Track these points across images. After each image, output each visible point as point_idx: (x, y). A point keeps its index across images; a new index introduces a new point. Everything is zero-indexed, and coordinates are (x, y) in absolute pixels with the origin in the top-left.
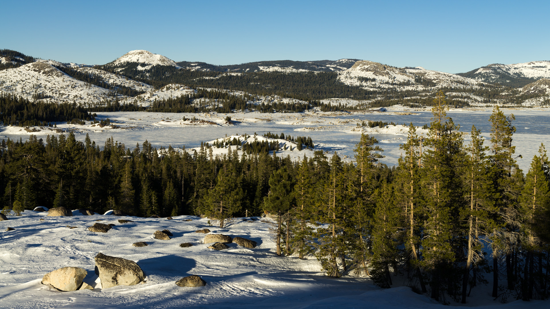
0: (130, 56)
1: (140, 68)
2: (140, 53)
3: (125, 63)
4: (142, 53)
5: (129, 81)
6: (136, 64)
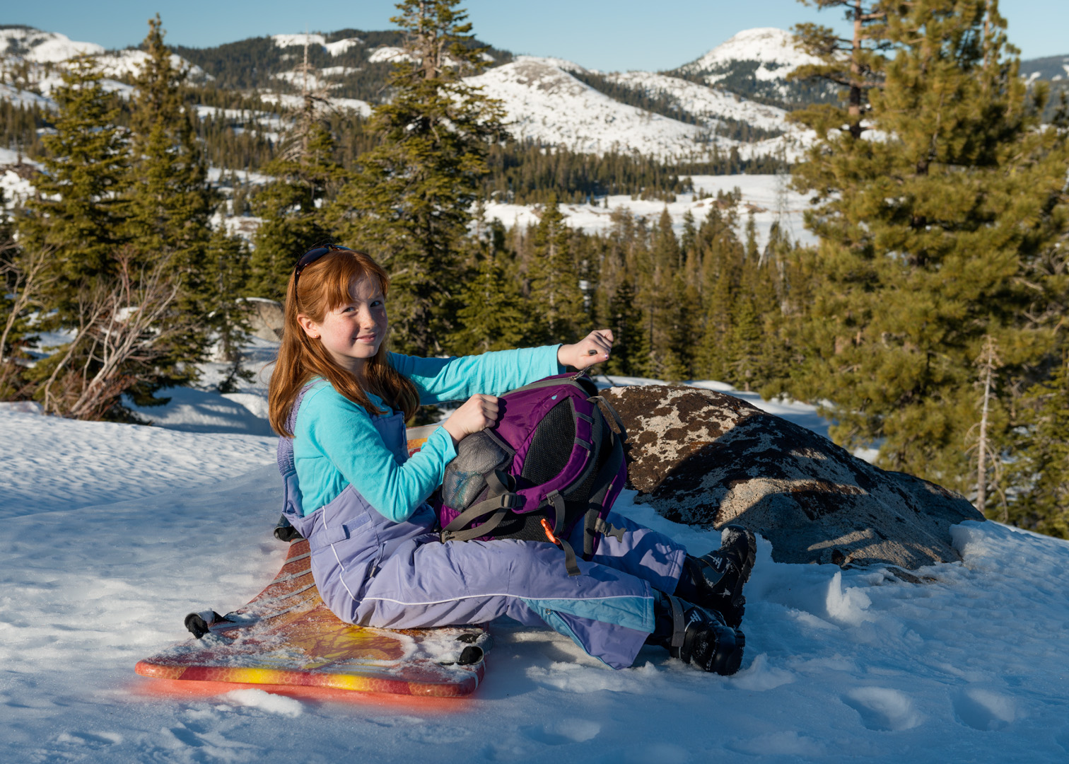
0: (738, 45)
1: (762, 74)
2: (763, 37)
3: (726, 62)
4: (769, 36)
5: (741, 105)
6: (754, 65)
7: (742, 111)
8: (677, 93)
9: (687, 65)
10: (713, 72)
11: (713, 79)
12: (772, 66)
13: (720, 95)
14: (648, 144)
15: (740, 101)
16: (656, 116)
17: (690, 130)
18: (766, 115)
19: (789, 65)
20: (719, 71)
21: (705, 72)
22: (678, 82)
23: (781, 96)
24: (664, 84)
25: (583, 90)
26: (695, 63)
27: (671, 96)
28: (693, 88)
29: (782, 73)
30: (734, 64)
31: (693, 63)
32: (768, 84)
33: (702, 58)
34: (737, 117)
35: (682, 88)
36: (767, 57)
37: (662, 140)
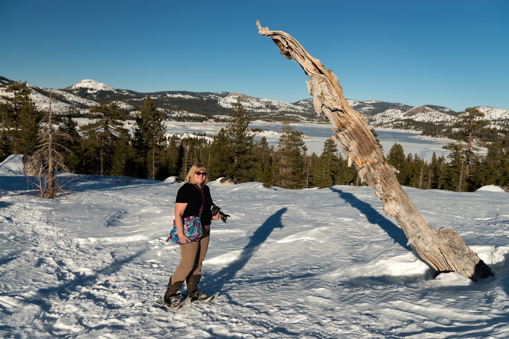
0: (82, 83)
1: (89, 91)
2: (89, 82)
3: (79, 88)
4: (91, 82)
5: (83, 99)
6: (86, 89)
7: (82, 101)
8: (64, 95)
9: (68, 88)
10: (75, 90)
11: (75, 92)
12: (92, 89)
13: (77, 97)
14: (56, 109)
15: (82, 98)
16: (58, 101)
17: (68, 105)
18: (89, 102)
19: (96, 89)
20: (77, 90)
21: (73, 90)
22: (64, 92)
23: (94, 97)
24: (60, 92)
25: (36, 93)
26: (70, 87)
27: (63, 96)
28: (68, 94)
29: (95, 92)
30: (81, 88)
31: (69, 87)
32: (90, 94)
33: (72, 86)
34: (81, 102)
35: (66, 94)
36: (90, 87)
37: (60, 108)
